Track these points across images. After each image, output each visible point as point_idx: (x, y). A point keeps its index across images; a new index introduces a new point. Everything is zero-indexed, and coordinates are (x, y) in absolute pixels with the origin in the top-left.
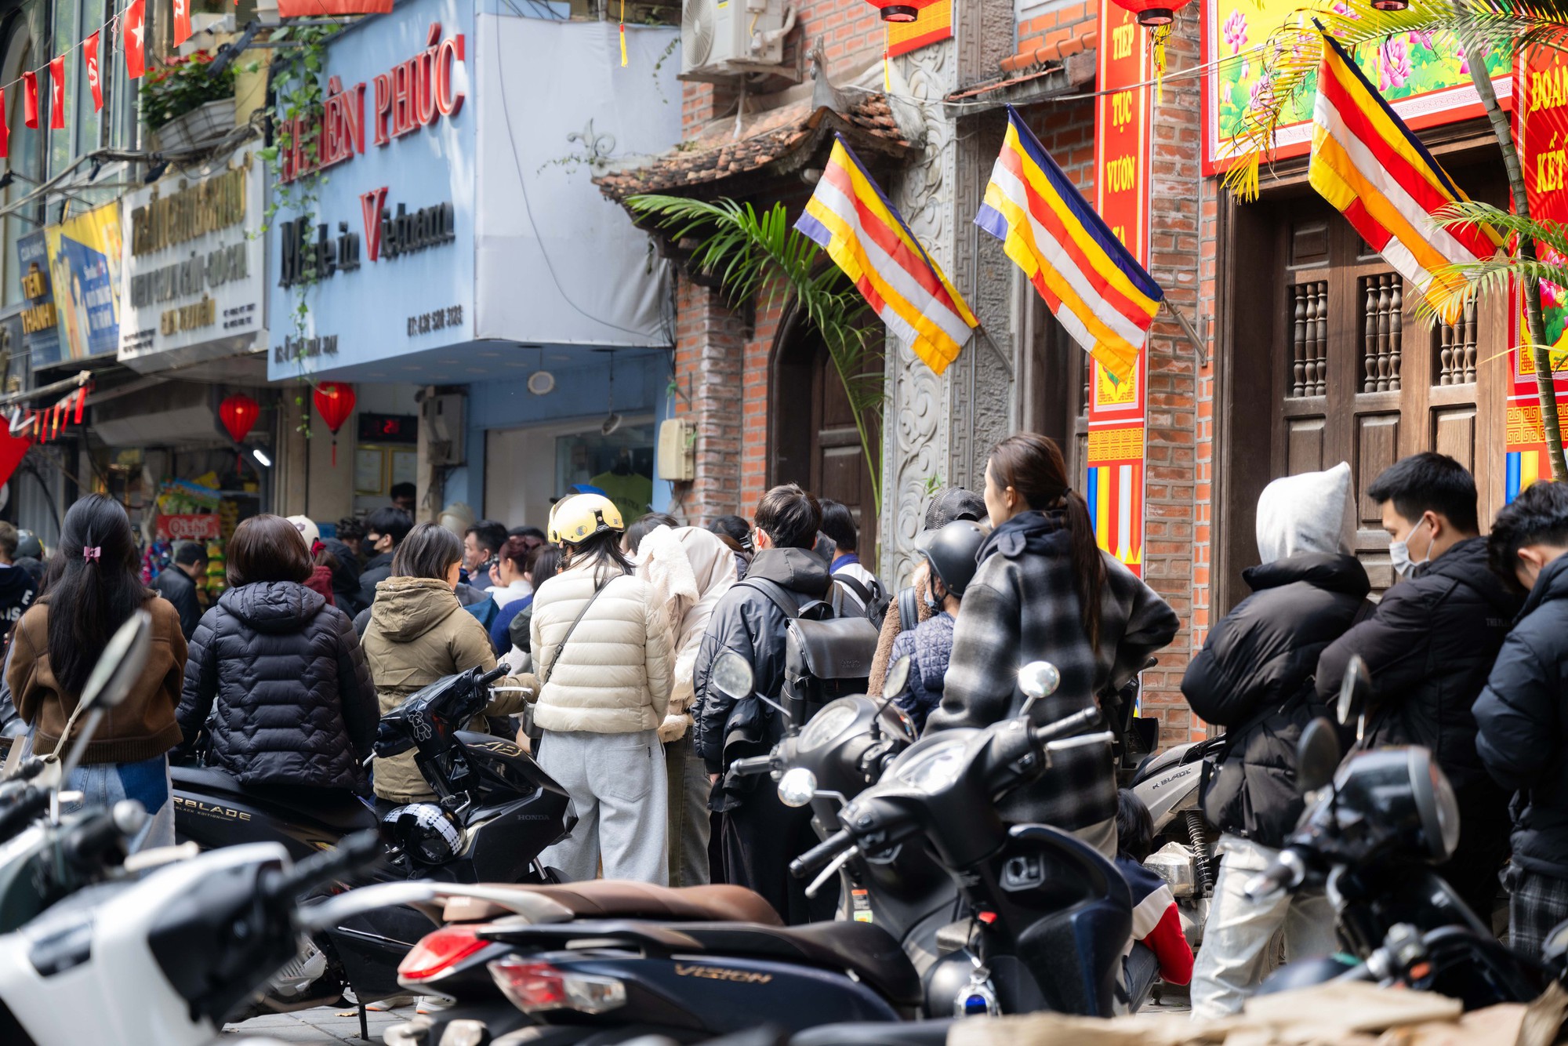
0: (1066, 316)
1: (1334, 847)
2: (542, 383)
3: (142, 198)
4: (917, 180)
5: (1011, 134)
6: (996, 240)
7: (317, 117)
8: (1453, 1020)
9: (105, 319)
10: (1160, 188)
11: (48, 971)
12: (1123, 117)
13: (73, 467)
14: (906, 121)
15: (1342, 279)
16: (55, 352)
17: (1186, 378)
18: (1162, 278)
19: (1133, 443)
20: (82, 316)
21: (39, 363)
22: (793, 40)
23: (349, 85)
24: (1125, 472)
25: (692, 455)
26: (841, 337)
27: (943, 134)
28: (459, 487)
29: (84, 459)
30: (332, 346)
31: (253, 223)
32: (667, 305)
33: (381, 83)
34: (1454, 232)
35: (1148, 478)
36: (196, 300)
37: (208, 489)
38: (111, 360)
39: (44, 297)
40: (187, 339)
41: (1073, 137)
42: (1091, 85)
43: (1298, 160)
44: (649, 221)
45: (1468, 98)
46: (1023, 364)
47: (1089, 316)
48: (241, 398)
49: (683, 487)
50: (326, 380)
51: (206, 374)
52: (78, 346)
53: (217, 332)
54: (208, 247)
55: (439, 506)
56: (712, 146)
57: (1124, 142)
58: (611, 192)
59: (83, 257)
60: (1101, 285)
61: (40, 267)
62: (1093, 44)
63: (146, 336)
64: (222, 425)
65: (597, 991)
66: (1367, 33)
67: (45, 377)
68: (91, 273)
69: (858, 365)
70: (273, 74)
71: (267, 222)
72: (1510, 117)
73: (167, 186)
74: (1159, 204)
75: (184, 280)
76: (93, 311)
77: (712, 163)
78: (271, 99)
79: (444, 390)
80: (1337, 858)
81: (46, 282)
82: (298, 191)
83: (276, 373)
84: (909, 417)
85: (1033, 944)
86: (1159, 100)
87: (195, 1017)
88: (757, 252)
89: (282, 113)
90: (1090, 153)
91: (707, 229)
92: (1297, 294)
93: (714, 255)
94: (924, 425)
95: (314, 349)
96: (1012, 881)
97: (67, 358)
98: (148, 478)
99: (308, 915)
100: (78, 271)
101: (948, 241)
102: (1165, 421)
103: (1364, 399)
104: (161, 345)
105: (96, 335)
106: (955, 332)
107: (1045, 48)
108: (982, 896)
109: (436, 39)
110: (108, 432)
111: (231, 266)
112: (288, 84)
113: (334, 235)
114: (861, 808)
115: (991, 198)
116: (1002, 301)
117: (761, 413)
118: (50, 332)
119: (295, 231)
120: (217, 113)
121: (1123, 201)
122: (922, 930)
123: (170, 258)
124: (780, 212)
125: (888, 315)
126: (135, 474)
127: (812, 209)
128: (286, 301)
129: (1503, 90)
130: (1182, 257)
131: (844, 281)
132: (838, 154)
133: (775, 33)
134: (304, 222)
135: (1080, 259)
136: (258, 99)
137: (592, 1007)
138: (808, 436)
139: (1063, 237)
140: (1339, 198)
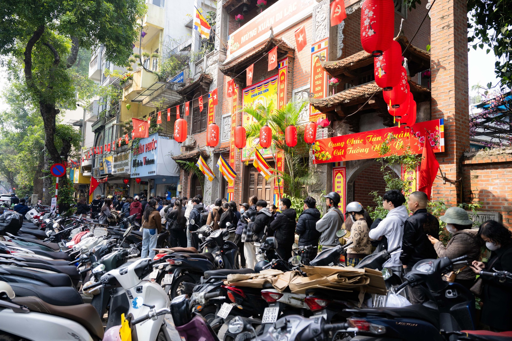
0: (225, 177)
1: (265, 248)
2: (164, 180)
3: (116, 156)
4: (209, 160)
5: (221, 156)
6: (218, 168)
7: (138, 148)
8: (283, 274)
9: (110, 169)
10: (236, 163)
11: (122, 274)
12: (233, 155)
13: (104, 186)
14: (208, 153)
15: (256, 174)
16: (103, 172)
17: (239, 184)
18: (237, 173)
19: (233, 191)
20: (107, 168)
21: (101, 174)
22: (195, 143)
23: (142, 145)
24: (232, 194)
25: (181, 189)
26: (200, 177)
27: (212, 155)
28: (153, 191)
29: (106, 185)
30: (139, 174)
31: (130, 159)
32: (179, 172)
33: (146, 145)
34: (270, 171)
35: (234, 194)
36: (122, 168)
37: (121, 189)
38: (111, 174)
39: (102, 166)
40: (120, 172)
41: (227, 156)
42: (229, 151)
43: (252, 161)
44: (178, 163)
45: (271, 155)
46: (220, 181)
47: (227, 177)
48: (126, 179)
49: (180, 192)
50: (137, 178)
51: (122, 176)
52: (106, 172)
53: (124, 172)
54: (124, 162)
55: (150, 193)
56: (185, 154)
57: (233, 157)
58: (173, 159)
59: (107, 162)
60: (229, 173)
61: (102, 162)
62: (229, 146)
63: (115, 172)
64: (124, 182)
65: (178, 263)
66: (260, 148)
67: (102, 175)
68: (109, 164)
69: (201, 180)
70: (133, 143)
71: (131, 160)
72: (275, 158)
73: (119, 155)
74: (237, 165)
75: (120, 165)
76: (108, 168)
77: (185, 156)
78: (132, 145)
79: (152, 179)
80: (265, 250)
81: (103, 164)
82: (135, 156)
83: (131, 177)
84: (207, 186)
85: (227, 254)
86: (237, 153)
87: (139, 279)
88: (191, 167)
89: (134, 147)
90: (229, 158)
91: (185, 164)
92: (251, 175)
93: (186, 167)
94: (209, 187)
95: (136, 174)
96: (225, 247)
97: (105, 173)
98: (114, 187)
99: (154, 266)
100: (107, 163)
101: (212, 167)
102: (236, 188)
103: (258, 187)
104: (117, 173)
105: (109, 171)
106: (213, 177)
107: (224, 146)
108: (221, 249)
109: (153, 140)
110: (109, 182)
111: (127, 164)
112: (135, 144)
113: (140, 162)
114: (208, 238)
115: (218, 163)
116: (218, 174)
117: (190, 184)
118: (103, 170)
119: (135, 161)
120: (126, 146)
121: (232, 164)
122: (214, 251)
123: (119, 163)
124: (193, 163)
125: (206, 175)
126: (112, 186)
127: (198, 163)
128: (133, 169)
129: (275, 155)
130: (239, 170)
131: (200, 171)
132: (200, 157)
133: (193, 142)
134: (136, 160)
135: (227, 170)
136: (131, 145)
137: (178, 264)
138: (195, 187)
139: (225, 168)
140: (256, 166)
